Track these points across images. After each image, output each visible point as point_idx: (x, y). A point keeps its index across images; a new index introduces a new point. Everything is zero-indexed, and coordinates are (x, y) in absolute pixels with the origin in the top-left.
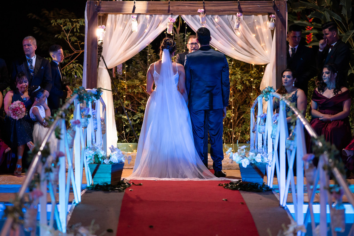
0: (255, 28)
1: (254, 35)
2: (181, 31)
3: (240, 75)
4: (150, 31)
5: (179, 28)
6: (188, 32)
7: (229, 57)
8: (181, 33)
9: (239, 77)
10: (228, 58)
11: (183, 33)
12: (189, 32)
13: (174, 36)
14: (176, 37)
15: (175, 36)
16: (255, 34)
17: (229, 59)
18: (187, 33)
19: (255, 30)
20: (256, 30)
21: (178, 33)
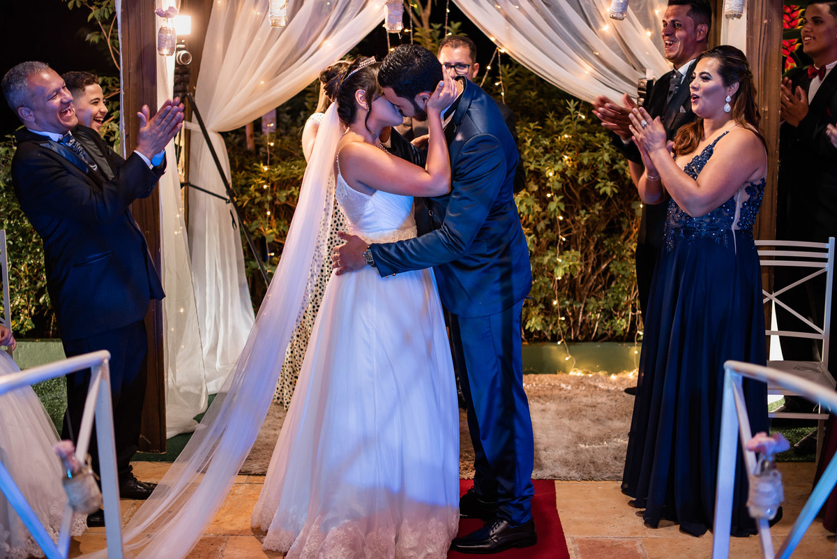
0: (650, 12)
1: (649, 33)
2: (432, 20)
3: (607, 151)
4: (342, 22)
5: (428, 11)
6: (452, 23)
7: (576, 99)
8: (434, 23)
9: (606, 157)
10: (572, 101)
11: (438, 24)
12: (455, 22)
13: (413, 34)
14: (418, 36)
15: (417, 34)
16: (651, 30)
17: (574, 103)
18: (449, 25)
19: (651, 18)
20: (655, 18)
21: (426, 23)
